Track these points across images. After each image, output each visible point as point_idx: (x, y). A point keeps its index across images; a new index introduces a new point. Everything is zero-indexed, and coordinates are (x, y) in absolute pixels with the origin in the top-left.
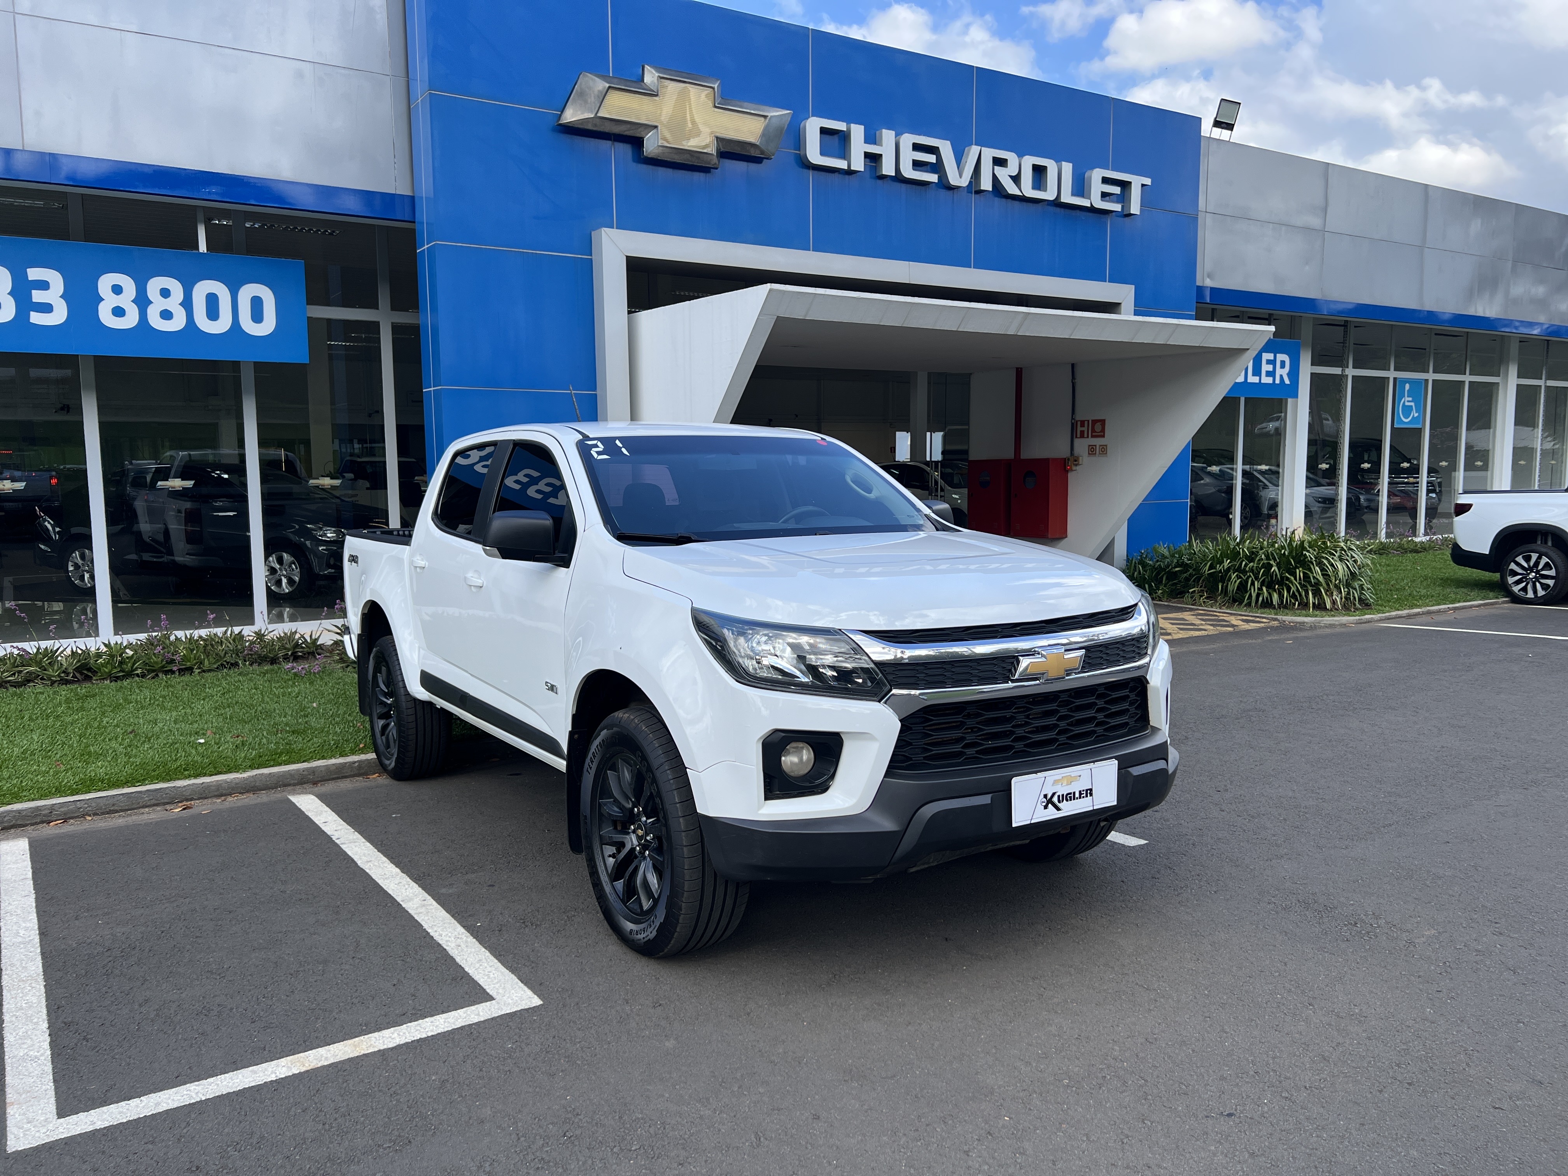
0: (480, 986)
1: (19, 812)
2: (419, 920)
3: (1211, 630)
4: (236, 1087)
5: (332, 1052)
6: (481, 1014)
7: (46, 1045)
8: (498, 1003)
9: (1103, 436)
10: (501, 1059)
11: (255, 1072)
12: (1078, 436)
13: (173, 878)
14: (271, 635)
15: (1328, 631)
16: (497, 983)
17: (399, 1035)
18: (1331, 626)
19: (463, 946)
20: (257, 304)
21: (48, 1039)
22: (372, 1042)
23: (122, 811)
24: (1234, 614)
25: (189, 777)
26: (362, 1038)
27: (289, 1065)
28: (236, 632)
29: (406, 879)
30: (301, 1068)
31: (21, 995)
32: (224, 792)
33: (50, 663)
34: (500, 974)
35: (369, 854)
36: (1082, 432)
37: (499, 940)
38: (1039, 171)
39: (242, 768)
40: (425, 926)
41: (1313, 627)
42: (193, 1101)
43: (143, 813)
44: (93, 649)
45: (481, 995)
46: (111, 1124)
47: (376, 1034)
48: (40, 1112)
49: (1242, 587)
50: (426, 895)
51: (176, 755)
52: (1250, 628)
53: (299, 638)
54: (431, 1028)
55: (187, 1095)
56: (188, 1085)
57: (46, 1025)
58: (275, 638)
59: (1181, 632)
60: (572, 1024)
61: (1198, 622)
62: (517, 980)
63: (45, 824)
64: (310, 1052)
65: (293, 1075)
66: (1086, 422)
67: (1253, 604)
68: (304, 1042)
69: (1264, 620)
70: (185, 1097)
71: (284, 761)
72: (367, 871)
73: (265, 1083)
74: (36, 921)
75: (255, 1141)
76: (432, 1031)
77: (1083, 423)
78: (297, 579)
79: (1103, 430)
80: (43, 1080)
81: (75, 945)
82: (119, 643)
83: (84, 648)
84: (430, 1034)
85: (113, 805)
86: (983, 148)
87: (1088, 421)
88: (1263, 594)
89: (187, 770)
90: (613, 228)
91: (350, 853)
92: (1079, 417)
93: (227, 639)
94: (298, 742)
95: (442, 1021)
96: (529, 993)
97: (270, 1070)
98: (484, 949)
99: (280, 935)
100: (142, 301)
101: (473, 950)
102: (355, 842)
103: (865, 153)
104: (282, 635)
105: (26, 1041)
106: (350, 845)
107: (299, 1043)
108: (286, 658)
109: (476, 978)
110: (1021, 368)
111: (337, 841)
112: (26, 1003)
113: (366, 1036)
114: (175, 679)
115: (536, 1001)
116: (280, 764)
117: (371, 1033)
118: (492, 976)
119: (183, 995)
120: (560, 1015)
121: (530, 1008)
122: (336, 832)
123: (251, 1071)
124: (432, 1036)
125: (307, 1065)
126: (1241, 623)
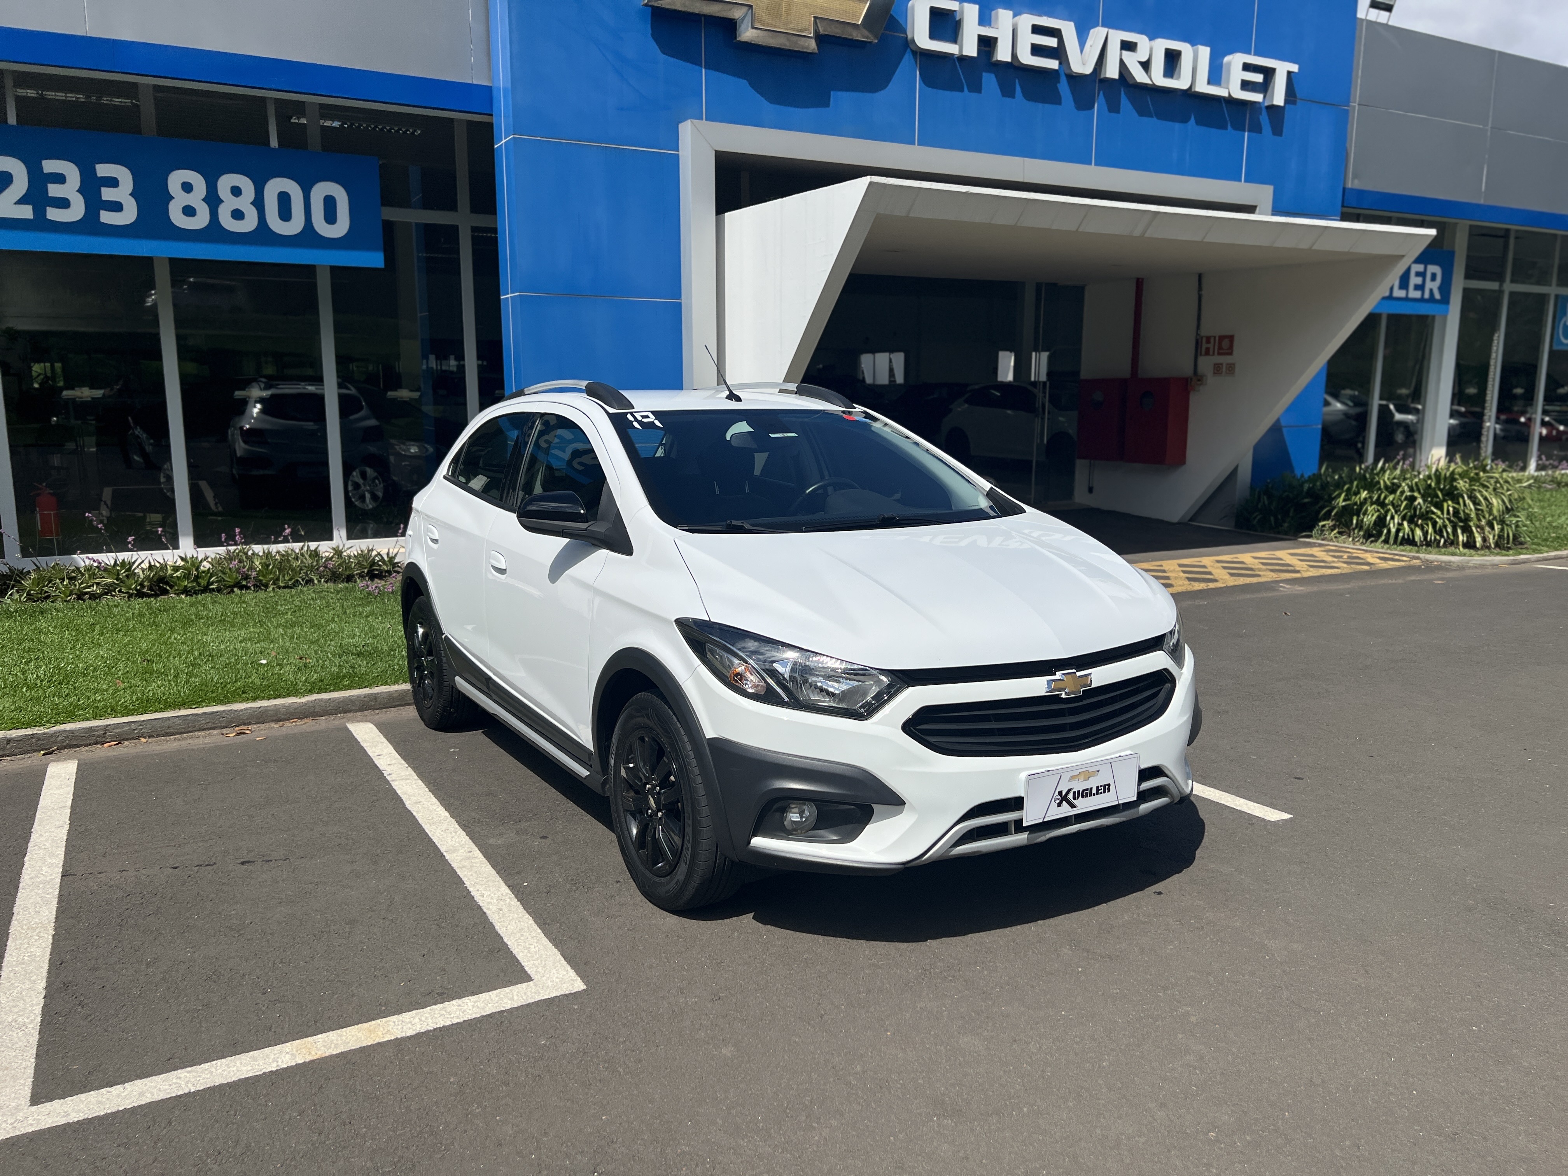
0: (518, 961)
1: (72, 731)
2: (461, 877)
3: (1345, 568)
4: (231, 1078)
5: (344, 1038)
6: (516, 998)
7: (38, 1010)
8: (536, 985)
9: (1231, 354)
10: (532, 1060)
11: (254, 1059)
12: (1203, 353)
13: (212, 813)
14: (348, 552)
15: (1478, 572)
16: (537, 959)
17: (420, 1020)
18: (1482, 566)
19: (505, 909)
20: (330, 203)
21: (42, 1002)
22: (390, 1028)
23: (178, 733)
24: (1370, 551)
25: (246, 700)
26: (378, 1021)
27: (294, 1052)
28: (313, 548)
29: (453, 825)
30: (306, 1056)
31: (26, 946)
32: (283, 717)
33: (127, 576)
34: (542, 948)
35: (419, 794)
36: (1208, 349)
37: (545, 905)
38: (1172, 59)
39: (301, 693)
40: (467, 884)
41: (1461, 568)
42: (181, 1093)
43: (199, 737)
44: (170, 563)
45: (517, 974)
46: (86, 1117)
47: (395, 1018)
48: (13, 1095)
49: (1381, 522)
50: (473, 845)
51: (236, 676)
52: (1389, 567)
53: (376, 556)
54: (458, 1013)
55: (175, 1083)
56: (179, 1071)
57: (43, 984)
58: (352, 554)
59: (1311, 569)
60: (616, 1017)
61: (1330, 559)
62: (560, 957)
63: (99, 746)
64: (320, 1036)
65: (297, 1065)
66: (1212, 340)
67: (1392, 541)
68: (315, 1022)
69: (1405, 558)
70: (173, 1086)
71: (346, 686)
72: (415, 814)
73: (264, 1073)
74: (62, 857)
75: (238, 1151)
76: (458, 1017)
77: (1208, 340)
78: (380, 494)
79: (1231, 347)
80: (25, 1054)
81: (96, 888)
82: (195, 556)
83: (162, 562)
84: (455, 1021)
85: (169, 727)
86: (1111, 31)
87: (1215, 337)
88: (1404, 529)
89: (246, 693)
90: (702, 119)
91: (399, 792)
92: (1204, 332)
93: (302, 555)
94: (362, 666)
95: (470, 1004)
96: (572, 973)
97: (273, 1056)
98: (527, 916)
99: (310, 886)
100: (213, 200)
101: (516, 916)
102: (406, 779)
103: (979, 36)
104: (360, 552)
105: (18, 1003)
106: (402, 782)
107: (309, 1024)
108: (361, 576)
109: (515, 952)
110: (1143, 279)
111: (388, 777)
112: (28, 956)
113: (384, 1020)
114: (249, 596)
115: (579, 985)
116: (341, 690)
117: (390, 1016)
118: (532, 950)
119: (196, 955)
120: (604, 1004)
121: (571, 994)
122: (388, 767)
123: (250, 1058)
124: (457, 1023)
125: (313, 1053)
126: (1378, 561)
